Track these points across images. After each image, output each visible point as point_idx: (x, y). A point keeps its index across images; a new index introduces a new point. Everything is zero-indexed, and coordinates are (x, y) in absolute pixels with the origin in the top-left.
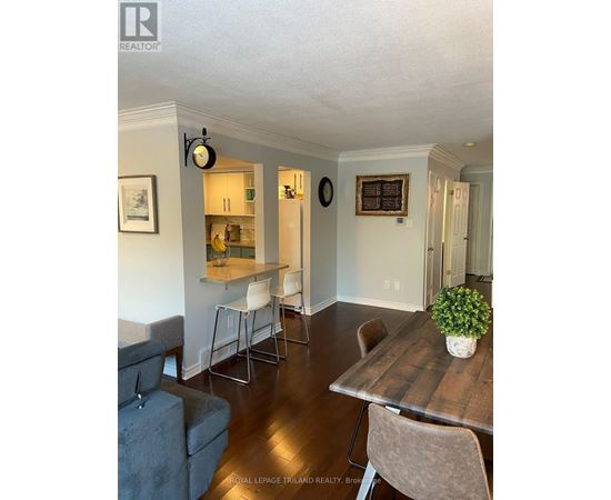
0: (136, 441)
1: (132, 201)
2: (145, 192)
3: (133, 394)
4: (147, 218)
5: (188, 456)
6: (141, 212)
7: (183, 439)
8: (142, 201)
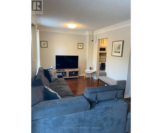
0: (114, 110)
1: (116, 48)
2: (120, 45)
3: (115, 98)
4: (119, 52)
5: (127, 120)
6: (118, 51)
7: (126, 115)
8: (119, 48)
